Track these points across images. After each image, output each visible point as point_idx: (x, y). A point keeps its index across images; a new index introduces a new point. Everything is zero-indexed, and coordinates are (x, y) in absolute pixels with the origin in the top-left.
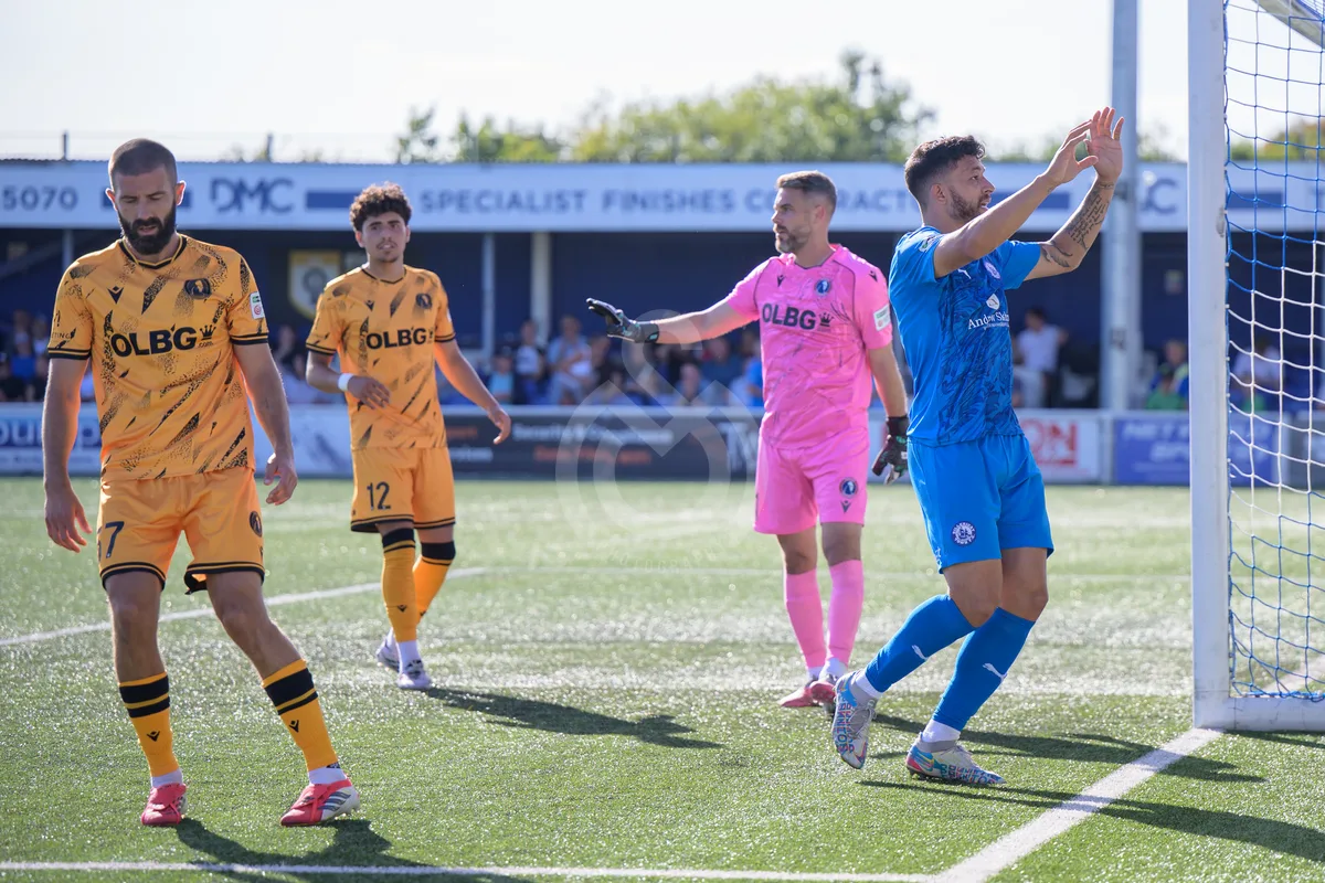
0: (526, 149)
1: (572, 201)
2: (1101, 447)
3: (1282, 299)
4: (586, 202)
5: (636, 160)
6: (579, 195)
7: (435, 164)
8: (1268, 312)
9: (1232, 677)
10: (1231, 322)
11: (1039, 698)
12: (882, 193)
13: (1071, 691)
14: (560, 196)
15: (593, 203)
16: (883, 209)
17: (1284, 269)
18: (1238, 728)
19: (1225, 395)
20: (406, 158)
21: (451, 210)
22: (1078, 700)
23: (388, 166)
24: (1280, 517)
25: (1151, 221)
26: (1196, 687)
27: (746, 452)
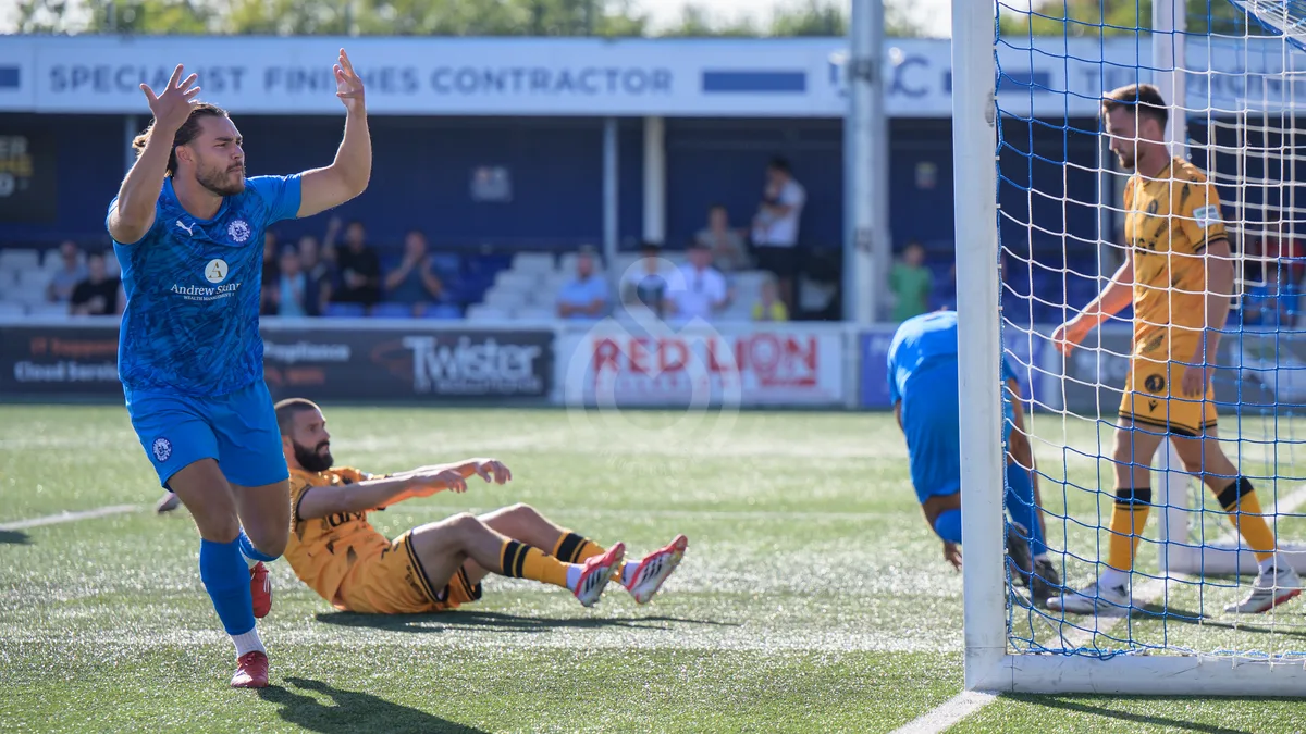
0: (170, 18)
1: (229, 79)
2: (845, 363)
3: (1064, 199)
4: (245, 81)
5: (300, 32)
6: (237, 73)
7: (64, 34)
8: (1047, 214)
9: (1009, 631)
10: (1004, 224)
11: (786, 655)
12: (590, 72)
13: (823, 648)
14: (214, 74)
15: (253, 80)
16: (591, 90)
17: (1065, 164)
18: (1016, 690)
19: (997, 308)
20: (28, 27)
21: (87, 89)
22: (831, 657)
23: (11, 36)
24: (1064, 448)
25: (899, 106)
26: (967, 643)
27: (436, 370)
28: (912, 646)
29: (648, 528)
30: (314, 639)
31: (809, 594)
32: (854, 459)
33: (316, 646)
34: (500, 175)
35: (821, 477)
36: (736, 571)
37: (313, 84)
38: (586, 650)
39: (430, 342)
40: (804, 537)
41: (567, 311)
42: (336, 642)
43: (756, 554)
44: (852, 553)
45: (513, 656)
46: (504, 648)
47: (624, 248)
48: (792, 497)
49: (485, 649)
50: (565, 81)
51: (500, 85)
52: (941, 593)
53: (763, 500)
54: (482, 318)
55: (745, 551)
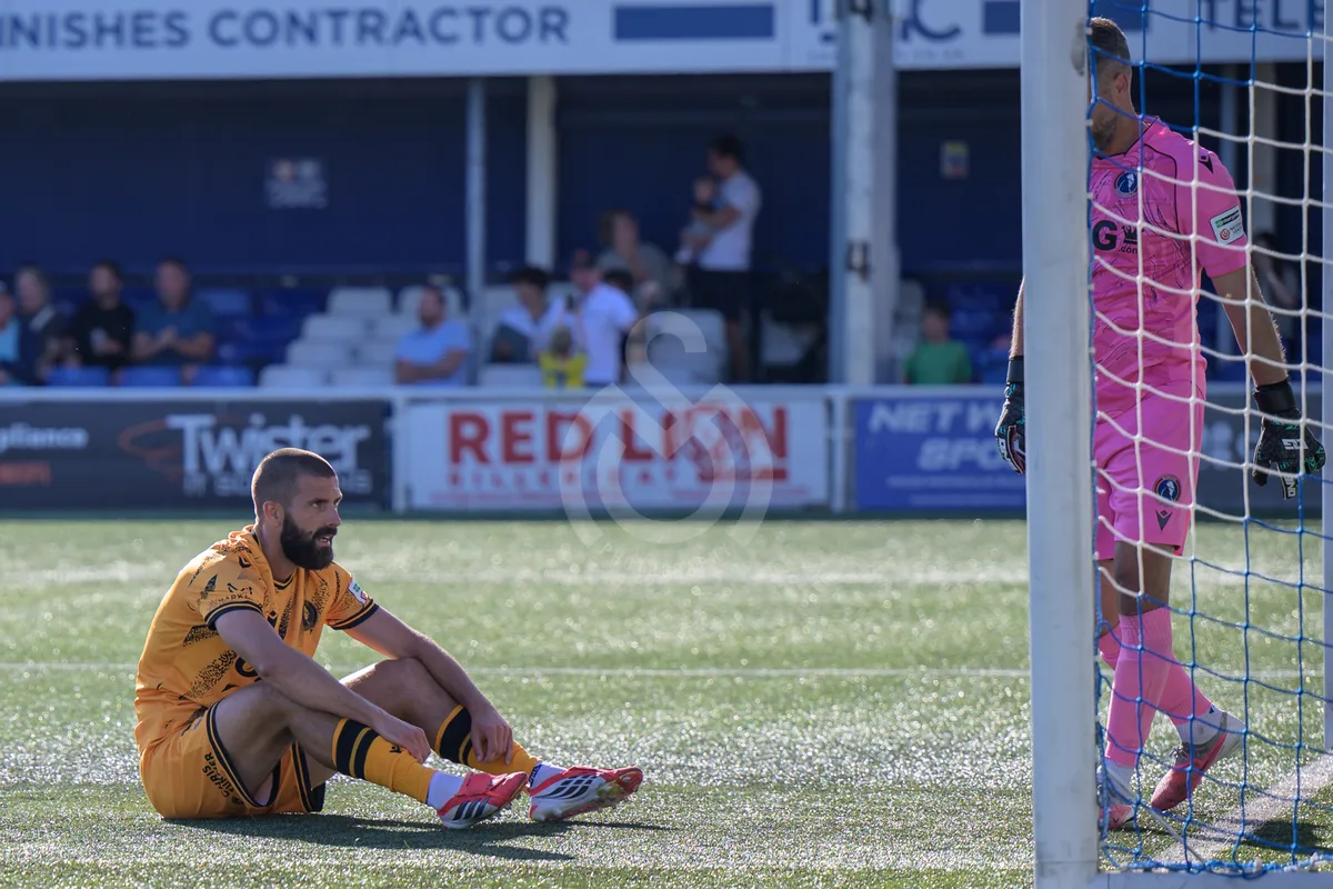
9: (1102, 837)
12: (446, 11)
24: (1192, 562)
25: (915, 54)
26: (1039, 856)
27: (215, 464)
28: (952, 861)
29: (543, 692)
30: (56, 855)
31: (791, 788)
32: (847, 587)
33: (61, 865)
34: (309, 169)
35: (799, 615)
36: (678, 753)
37: (34, 38)
38: (459, 871)
39: (206, 420)
40: (779, 704)
41: (410, 374)
42: (90, 860)
43: (705, 728)
44: (852, 727)
45: (352, 879)
46: (339, 868)
47: (494, 278)
48: (756, 644)
49: (310, 869)
50: (409, 26)
51: (311, 35)
52: (991, 784)
53: (711, 650)
54: (281, 385)
55: (691, 723)
